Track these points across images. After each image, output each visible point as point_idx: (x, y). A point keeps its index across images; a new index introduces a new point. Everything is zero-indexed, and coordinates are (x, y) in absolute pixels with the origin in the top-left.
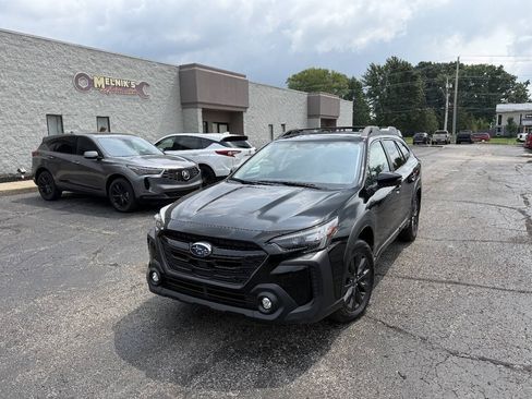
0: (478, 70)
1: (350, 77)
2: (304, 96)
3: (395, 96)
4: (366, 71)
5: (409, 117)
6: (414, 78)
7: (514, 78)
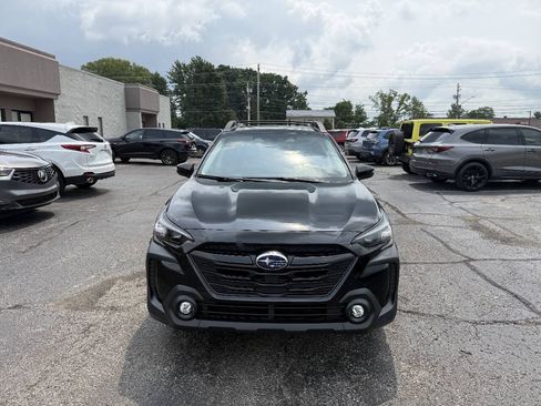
0: (268, 78)
1: (153, 71)
2: (121, 86)
3: (202, 96)
4: (171, 67)
5: (216, 118)
6: (218, 80)
7: (296, 88)
